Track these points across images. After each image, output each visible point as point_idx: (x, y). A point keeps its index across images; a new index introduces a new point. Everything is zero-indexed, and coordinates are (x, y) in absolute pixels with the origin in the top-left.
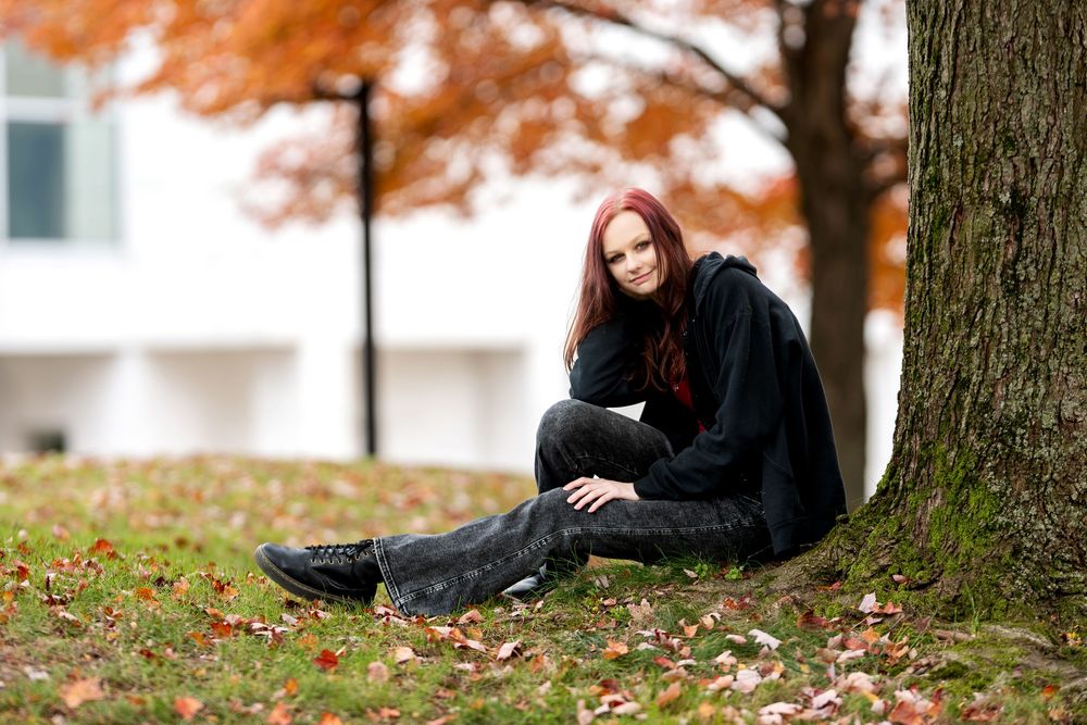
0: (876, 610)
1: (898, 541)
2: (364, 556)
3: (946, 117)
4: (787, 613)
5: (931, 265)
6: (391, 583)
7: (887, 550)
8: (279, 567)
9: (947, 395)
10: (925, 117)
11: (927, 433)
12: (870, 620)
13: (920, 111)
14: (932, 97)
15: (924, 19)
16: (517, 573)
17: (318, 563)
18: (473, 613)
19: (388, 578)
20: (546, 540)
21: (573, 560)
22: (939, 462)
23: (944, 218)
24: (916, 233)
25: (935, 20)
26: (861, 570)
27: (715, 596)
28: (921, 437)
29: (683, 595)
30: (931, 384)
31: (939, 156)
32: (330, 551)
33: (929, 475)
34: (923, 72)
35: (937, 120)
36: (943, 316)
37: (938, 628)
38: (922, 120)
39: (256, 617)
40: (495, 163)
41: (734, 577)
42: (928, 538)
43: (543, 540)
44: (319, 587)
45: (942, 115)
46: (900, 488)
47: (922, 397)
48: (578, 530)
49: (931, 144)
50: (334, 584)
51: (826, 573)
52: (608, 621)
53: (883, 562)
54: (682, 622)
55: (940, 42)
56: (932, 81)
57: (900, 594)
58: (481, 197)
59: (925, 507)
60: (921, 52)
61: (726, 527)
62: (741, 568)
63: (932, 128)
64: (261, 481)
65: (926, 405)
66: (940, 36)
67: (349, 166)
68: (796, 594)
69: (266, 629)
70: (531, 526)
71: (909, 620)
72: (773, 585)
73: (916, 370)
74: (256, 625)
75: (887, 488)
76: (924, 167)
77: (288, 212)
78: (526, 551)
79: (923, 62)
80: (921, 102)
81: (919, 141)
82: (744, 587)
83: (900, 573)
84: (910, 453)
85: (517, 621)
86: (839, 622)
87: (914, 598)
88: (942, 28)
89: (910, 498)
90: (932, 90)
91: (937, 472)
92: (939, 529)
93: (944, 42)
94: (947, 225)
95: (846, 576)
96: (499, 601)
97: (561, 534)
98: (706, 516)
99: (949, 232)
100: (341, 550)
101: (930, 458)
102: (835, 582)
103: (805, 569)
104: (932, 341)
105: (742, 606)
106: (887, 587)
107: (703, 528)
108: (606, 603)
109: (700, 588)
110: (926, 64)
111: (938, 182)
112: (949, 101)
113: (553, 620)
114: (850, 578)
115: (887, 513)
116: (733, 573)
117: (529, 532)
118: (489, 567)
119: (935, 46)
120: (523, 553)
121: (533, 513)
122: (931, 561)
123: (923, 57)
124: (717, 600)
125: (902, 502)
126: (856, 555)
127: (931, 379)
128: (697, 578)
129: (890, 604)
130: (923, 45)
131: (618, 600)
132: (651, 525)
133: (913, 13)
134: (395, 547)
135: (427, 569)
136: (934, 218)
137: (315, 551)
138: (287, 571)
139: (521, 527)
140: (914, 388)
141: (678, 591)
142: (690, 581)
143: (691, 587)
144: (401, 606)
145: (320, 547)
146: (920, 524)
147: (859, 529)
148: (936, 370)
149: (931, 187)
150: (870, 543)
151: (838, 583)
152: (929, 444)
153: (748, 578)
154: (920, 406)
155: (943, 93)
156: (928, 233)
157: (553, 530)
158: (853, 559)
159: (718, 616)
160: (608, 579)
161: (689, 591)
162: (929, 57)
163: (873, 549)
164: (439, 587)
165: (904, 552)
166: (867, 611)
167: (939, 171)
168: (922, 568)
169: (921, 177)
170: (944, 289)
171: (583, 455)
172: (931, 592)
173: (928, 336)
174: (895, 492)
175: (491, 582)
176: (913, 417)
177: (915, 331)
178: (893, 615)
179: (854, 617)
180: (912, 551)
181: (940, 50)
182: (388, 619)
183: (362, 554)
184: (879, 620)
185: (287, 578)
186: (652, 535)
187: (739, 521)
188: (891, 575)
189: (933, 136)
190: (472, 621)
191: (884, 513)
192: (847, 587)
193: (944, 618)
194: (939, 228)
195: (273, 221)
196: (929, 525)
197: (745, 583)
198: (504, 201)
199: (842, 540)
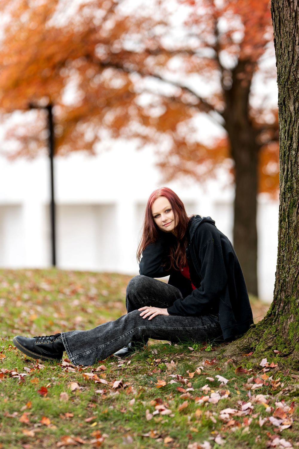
0: (267, 366)
1: (276, 336)
2: (57, 340)
3: (295, 163)
4: (231, 367)
5: (289, 223)
6: (68, 351)
7: (271, 340)
8: (22, 345)
9: (296, 276)
10: (286, 162)
11: (288, 292)
12: (265, 370)
13: (284, 159)
14: (289, 154)
15: (286, 121)
16: (120, 345)
17: (39, 343)
18: (102, 366)
19: (67, 349)
20: (131, 331)
21: (143, 343)
22: (292, 304)
23: (294, 204)
24: (283, 210)
25: (290, 122)
26: (260, 348)
27: (201, 359)
28: (285, 293)
29: (188, 358)
30: (289, 272)
31: (292, 178)
32: (44, 338)
33: (288, 309)
34: (285, 143)
35: (291, 163)
36: (294, 244)
37: (292, 374)
38: (285, 163)
39: (13, 369)
40: (105, 133)
41: (209, 350)
42: (288, 335)
43: (130, 332)
44: (39, 353)
45: (293, 161)
46: (277, 314)
47: (285, 276)
48: (144, 327)
49: (289, 173)
50: (45, 352)
51: (246, 349)
52: (157, 370)
53: (270, 345)
54: (188, 372)
55: (292, 131)
56: (289, 147)
57: (277, 359)
58: (99, 147)
59: (287, 322)
60: (285, 135)
61: (205, 327)
62: (211, 345)
63: (289, 167)
64: (11, 283)
65: (287, 280)
66: (292, 129)
67: (44, 135)
68: (234, 358)
69: (17, 375)
70: (125, 325)
71: (281, 370)
72: (225, 354)
73: (283, 266)
74: (14, 373)
75: (271, 314)
76: (286, 182)
77: (19, 154)
78: (123, 336)
79: (285, 139)
80: (285, 155)
81: (284, 171)
82: (213, 354)
83: (276, 349)
84: (281, 299)
85: (120, 370)
86: (252, 371)
87: (282, 360)
88: (293, 126)
89: (281, 318)
90: (289, 150)
91: (292, 308)
92: (293, 331)
93: (294, 131)
94: (295, 207)
95: (255, 350)
96: (112, 359)
97: (137, 329)
98: (197, 323)
99: (296, 209)
100: (48, 338)
101: (289, 302)
102: (250, 352)
103: (238, 347)
104: (289, 254)
105: (212, 363)
106: (271, 355)
107: (196, 327)
108: (157, 361)
109: (195, 355)
110: (287, 140)
111: (292, 189)
112: (296, 156)
113: (135, 369)
114: (256, 351)
115: (271, 324)
116: (209, 348)
117: (124, 328)
118: (108, 343)
119: (290, 133)
120: (122, 337)
121: (126, 321)
122: (289, 344)
123: (286, 137)
124: (202, 360)
125: (277, 320)
126: (259, 341)
127: (289, 269)
128: (193, 351)
129: (273, 363)
130: (285, 132)
131: (161, 360)
132: (174, 326)
133: (281, 118)
134: (70, 336)
135: (83, 345)
136: (290, 204)
137: (38, 339)
138: (26, 347)
139: (121, 326)
140: (282, 273)
141: (186, 356)
142: (190, 352)
143: (191, 354)
144: (73, 361)
145: (39, 337)
146: (285, 329)
147: (260, 330)
148: (291, 266)
149: (289, 191)
150: (264, 336)
151: (251, 353)
152: (288, 296)
153: (215, 350)
154: (284, 280)
155: (294, 153)
156: (288, 210)
157: (134, 327)
158: (257, 343)
159: (202, 368)
160: (157, 350)
161: (191, 356)
162: (288, 137)
163: (265, 339)
164: (88, 353)
165: (278, 340)
166: (263, 366)
167: (292, 184)
168: (286, 347)
169: (285, 186)
170: (294, 233)
171: (146, 297)
172: (290, 358)
173: (288, 252)
174: (275, 315)
175: (109, 349)
176: (282, 285)
177: (282, 249)
178: (274, 368)
179: (258, 368)
180: (282, 340)
181: (292, 135)
182: (67, 368)
183: (57, 339)
184: (268, 370)
185: (26, 349)
186: (175, 330)
187: (210, 325)
188: (273, 350)
189: (290, 170)
190: (102, 370)
191: (270, 324)
192: (255, 355)
193: (295, 369)
194: (292, 208)
195: (12, 157)
196: (288, 329)
197: (213, 352)
198: (108, 149)
199: (253, 335)
